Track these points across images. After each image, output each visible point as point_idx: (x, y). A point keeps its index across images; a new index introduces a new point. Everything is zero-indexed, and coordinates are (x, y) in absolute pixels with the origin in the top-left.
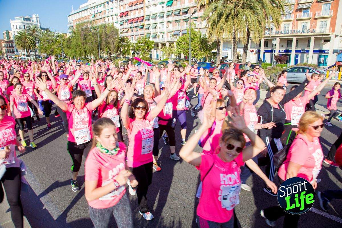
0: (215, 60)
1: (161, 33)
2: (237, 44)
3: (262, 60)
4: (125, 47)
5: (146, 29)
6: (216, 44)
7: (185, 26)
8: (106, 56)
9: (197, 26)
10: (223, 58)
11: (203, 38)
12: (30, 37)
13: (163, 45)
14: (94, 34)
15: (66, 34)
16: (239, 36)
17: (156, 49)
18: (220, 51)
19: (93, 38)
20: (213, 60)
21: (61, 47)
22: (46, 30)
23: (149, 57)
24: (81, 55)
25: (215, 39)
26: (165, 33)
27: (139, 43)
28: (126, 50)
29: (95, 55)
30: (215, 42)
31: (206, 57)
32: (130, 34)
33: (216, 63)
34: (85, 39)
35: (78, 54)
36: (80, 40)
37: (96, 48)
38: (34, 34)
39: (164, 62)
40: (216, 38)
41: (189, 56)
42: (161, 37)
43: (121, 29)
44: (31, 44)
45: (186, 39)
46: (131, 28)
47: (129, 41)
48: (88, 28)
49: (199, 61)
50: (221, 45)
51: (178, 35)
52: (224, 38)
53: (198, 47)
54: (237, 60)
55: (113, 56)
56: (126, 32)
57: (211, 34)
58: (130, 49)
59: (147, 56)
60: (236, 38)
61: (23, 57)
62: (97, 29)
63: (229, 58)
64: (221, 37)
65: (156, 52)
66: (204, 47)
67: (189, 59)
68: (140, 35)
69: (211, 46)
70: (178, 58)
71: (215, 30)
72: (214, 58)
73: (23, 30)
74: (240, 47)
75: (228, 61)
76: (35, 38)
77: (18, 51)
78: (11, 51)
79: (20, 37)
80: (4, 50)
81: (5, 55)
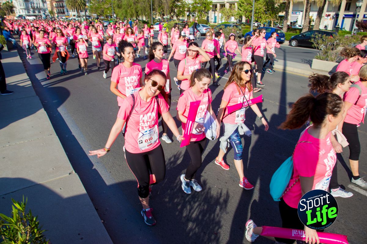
0: (281, 25)
2: (310, 6)
3: (340, 26)
4: (180, 7)
6: (285, 6)
8: (158, 17)
10: (291, 23)
13: (223, 6)
17: (214, 11)
18: (288, 15)
20: (279, 25)
21: (111, 7)
23: (205, 19)
24: (132, 16)
27: (196, 3)
28: (180, 11)
29: (147, 16)
30: (284, 3)
31: (271, 21)
33: (281, 28)
35: (129, 15)
37: (149, 8)
41: (251, 19)
49: (262, 26)
50: (290, 7)
53: (263, 9)
54: (308, 25)
55: (167, 18)
58: (185, 10)
59: (203, 19)
61: (74, 18)
63: (299, 23)
65: (213, 14)
66: (270, 10)
67: (251, 23)
69: (278, 8)
70: (238, 21)
72: (280, 22)
75: (297, 26)
77: (69, 11)
78: (62, 11)
80: (55, 11)
81: (56, 15)
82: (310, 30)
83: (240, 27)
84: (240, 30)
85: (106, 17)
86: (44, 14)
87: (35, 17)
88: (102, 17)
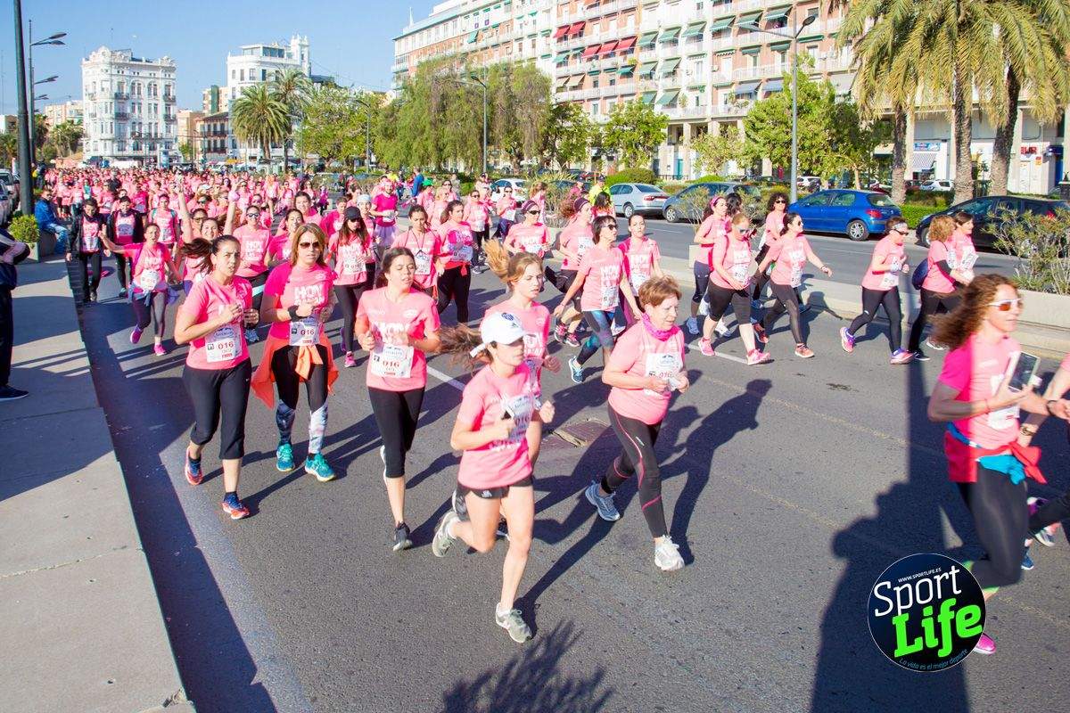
0: (886, 184)
1: (693, 89)
2: (970, 125)
4: (570, 135)
5: (641, 77)
6: (891, 127)
7: (776, 66)
8: (504, 163)
9: (818, 67)
10: (915, 175)
11: (843, 107)
12: (276, 103)
13: (700, 129)
14: (470, 93)
15: (383, 94)
16: (975, 98)
17: (674, 144)
18: (905, 151)
19: (466, 108)
20: (877, 182)
21: (365, 133)
22: (324, 82)
23: (647, 168)
24: (424, 160)
25: (887, 110)
26: (706, 88)
27: (618, 122)
28: (572, 144)
29: (470, 161)
30: (887, 119)
31: (851, 171)
32: (587, 91)
33: (888, 192)
34: (443, 108)
35: (415, 158)
36: (427, 112)
37: (476, 139)
38: (288, 96)
39: (701, 185)
40: (890, 105)
41: (790, 166)
42: (691, 104)
43: (560, 78)
44: (278, 125)
45: (779, 108)
46: (591, 73)
47: (582, 115)
48: (456, 76)
49: (825, 186)
50: (908, 130)
51: (750, 95)
52: (918, 102)
53: (824, 137)
54: (972, 181)
55: (530, 166)
56: (574, 88)
57: (870, 93)
58: (585, 142)
59: (642, 166)
60: (967, 105)
61: (251, 164)
62: (483, 77)
63: (940, 175)
64: (908, 101)
65: (673, 154)
66: (846, 138)
67: (790, 178)
68: (622, 96)
69: (869, 132)
70: (749, 172)
71: (887, 79)
72: (880, 174)
73: (258, 84)
74: (981, 136)
75: (937, 186)
76: (291, 107)
77: (238, 145)
78: (219, 145)
79: (249, 104)
80: (199, 144)
81: (201, 157)
82: (980, 193)
83: (757, 192)
84: (758, 200)
85: (347, 161)
86: (166, 153)
87: (136, 162)
88: (334, 164)
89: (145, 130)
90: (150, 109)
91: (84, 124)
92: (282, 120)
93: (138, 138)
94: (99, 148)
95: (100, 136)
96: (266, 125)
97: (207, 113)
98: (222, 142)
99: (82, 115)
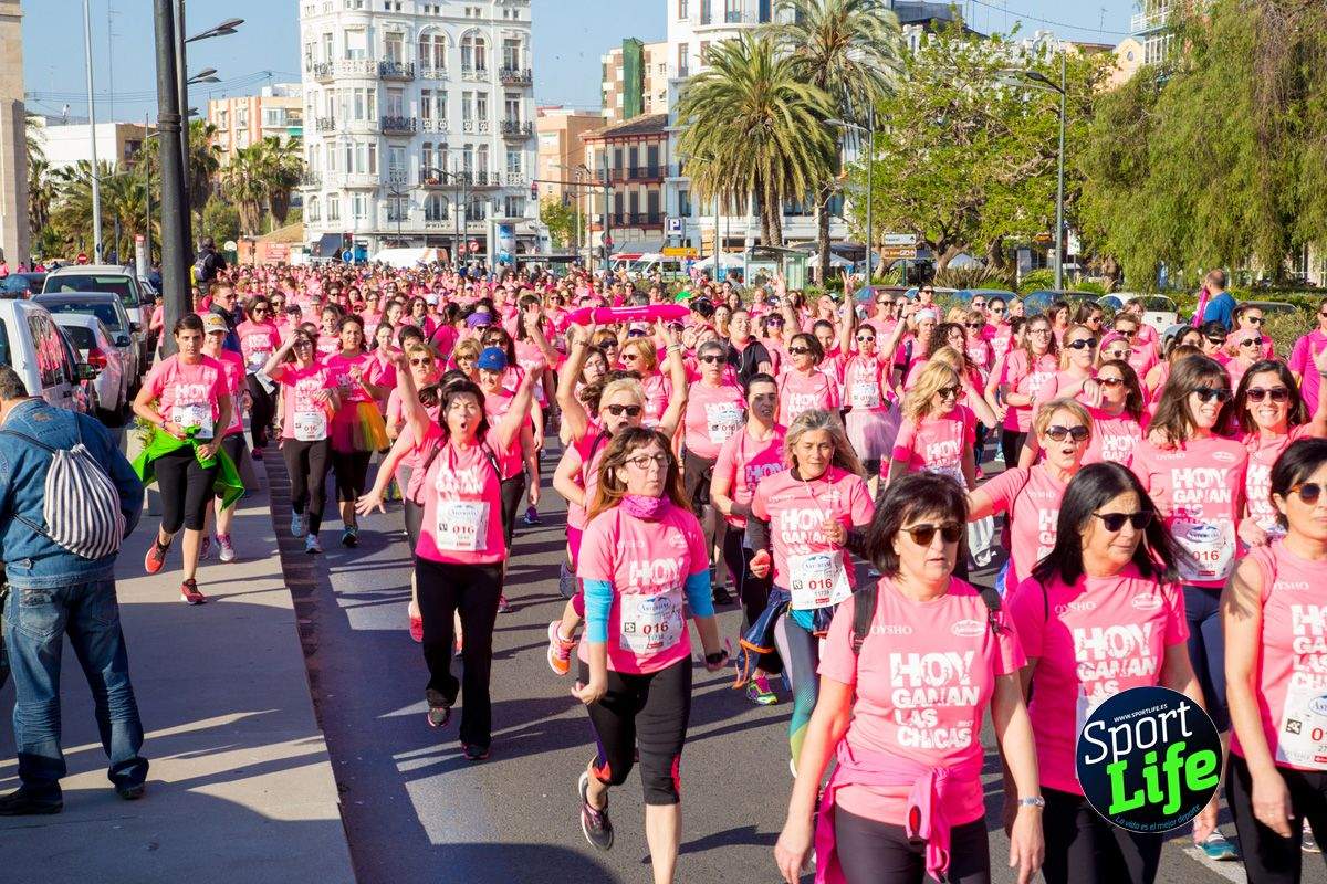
12: (797, 88)
15: (1108, 50)
21: (1051, 171)
24: (1230, 251)
34: (1297, 89)
35: (1204, 243)
36: (1244, 102)
38: (832, 66)
44: (803, 152)
61: (729, 260)
73: (748, 32)
76: (841, 98)
77: (695, 210)
78: (643, 208)
79: (724, 91)
80: (592, 205)
81: (597, 240)
85: (998, 254)
86: (507, 228)
87: (434, 251)
88: (961, 262)
89: (454, 163)
90: (466, 107)
91: (306, 147)
92: (816, 135)
93: (436, 183)
94: (341, 213)
95: (343, 179)
96: (771, 150)
97: (613, 116)
98: (654, 199)
99: (299, 122)
